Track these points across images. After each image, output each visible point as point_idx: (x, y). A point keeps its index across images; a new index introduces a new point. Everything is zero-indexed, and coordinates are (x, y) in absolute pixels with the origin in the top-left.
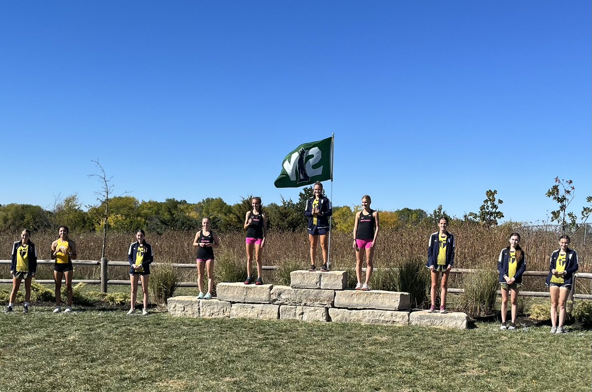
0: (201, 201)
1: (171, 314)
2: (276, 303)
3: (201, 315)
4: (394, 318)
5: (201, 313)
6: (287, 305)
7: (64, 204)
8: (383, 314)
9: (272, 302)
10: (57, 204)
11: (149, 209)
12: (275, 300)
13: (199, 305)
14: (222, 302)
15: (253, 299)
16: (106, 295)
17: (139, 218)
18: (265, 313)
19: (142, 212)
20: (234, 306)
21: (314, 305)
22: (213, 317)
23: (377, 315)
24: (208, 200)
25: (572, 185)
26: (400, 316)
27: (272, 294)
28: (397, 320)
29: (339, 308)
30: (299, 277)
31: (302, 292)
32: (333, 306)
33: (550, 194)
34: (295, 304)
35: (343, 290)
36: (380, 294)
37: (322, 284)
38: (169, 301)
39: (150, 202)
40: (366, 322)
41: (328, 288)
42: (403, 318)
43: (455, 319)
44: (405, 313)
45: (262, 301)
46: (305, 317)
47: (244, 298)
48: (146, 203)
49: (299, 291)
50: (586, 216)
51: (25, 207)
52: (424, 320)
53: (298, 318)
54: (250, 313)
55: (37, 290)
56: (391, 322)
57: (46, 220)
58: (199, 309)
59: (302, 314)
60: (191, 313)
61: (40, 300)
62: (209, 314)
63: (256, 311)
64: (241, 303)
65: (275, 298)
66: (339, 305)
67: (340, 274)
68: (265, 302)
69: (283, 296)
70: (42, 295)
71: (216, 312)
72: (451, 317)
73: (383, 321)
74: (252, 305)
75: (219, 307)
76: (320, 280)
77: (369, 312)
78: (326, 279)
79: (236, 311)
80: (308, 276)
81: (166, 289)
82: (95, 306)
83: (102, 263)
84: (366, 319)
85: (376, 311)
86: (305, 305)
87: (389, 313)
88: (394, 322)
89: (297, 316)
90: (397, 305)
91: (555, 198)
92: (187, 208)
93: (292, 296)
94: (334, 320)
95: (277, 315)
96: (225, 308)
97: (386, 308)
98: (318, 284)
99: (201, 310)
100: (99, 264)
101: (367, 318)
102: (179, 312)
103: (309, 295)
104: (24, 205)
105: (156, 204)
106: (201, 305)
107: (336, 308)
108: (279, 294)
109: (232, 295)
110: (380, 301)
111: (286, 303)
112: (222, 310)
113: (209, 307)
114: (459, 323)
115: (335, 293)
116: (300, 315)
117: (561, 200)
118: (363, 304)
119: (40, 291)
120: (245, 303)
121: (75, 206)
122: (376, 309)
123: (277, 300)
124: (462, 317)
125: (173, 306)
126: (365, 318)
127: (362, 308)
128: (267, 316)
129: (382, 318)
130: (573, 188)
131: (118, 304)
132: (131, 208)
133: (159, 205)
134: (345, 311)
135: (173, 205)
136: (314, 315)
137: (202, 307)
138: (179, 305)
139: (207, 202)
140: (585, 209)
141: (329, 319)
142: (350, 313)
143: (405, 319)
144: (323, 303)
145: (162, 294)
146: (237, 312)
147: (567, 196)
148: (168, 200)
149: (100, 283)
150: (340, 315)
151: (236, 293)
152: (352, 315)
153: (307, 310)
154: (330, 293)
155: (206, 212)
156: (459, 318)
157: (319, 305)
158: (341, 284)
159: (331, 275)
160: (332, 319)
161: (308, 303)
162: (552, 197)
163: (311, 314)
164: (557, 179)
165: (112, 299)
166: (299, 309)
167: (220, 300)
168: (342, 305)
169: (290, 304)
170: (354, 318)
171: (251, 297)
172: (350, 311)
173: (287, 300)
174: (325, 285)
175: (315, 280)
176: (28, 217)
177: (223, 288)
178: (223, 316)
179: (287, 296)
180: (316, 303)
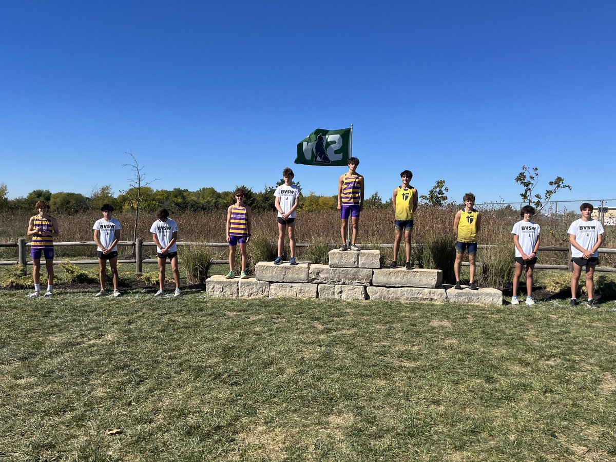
0: (199, 190)
1: (210, 295)
2: (314, 282)
3: (240, 295)
4: (432, 295)
5: (240, 293)
6: (325, 283)
7: (100, 192)
8: (421, 292)
9: (310, 281)
10: (94, 192)
11: (162, 195)
12: (314, 279)
13: (237, 286)
14: (261, 282)
15: (292, 278)
16: (141, 275)
17: (154, 202)
18: (304, 292)
19: (156, 198)
20: (273, 286)
21: (352, 283)
22: (252, 297)
23: (415, 293)
24: (204, 189)
25: (537, 172)
26: (438, 293)
27: (311, 273)
28: (435, 297)
29: (377, 286)
30: (337, 257)
31: (340, 271)
32: (371, 285)
33: (518, 179)
34: (334, 283)
35: (380, 268)
36: (417, 272)
37: (360, 263)
38: (208, 282)
39: (162, 191)
40: (404, 299)
41: (366, 266)
42: (441, 296)
43: (491, 296)
44: (443, 290)
45: (301, 280)
46: (344, 296)
47: (282, 277)
48: (159, 192)
49: (337, 271)
50: (549, 197)
51: (70, 195)
52: (462, 297)
53: (337, 297)
54: (289, 292)
55: (72, 272)
56: (429, 300)
57: (86, 204)
58: (238, 289)
59: (341, 292)
60: (229, 293)
61: (75, 281)
62: (247, 294)
63: (295, 290)
64: (279, 282)
65: (314, 277)
66: (378, 283)
67: (377, 253)
68: (304, 282)
69: (322, 276)
70: (78, 277)
71: (255, 292)
72: (487, 294)
73: (422, 299)
74: (290, 284)
75: (258, 287)
76: (358, 260)
77: (408, 290)
78: (364, 258)
79: (275, 290)
80: (346, 255)
81: (201, 268)
82: (131, 286)
83: (137, 243)
84: (405, 297)
85: (414, 288)
86: (344, 283)
87: (426, 290)
88: (432, 299)
89: (336, 294)
90: (434, 282)
91: (522, 183)
92: (189, 195)
93: (331, 275)
94: (372, 298)
95: (316, 294)
96: (264, 288)
97: (423, 285)
98: (356, 263)
99: (240, 291)
100: (134, 244)
101: (406, 295)
102: (218, 293)
103: (348, 274)
104: (68, 193)
105: (166, 192)
106: (240, 285)
107: (374, 286)
108: (318, 274)
109: (271, 275)
110: (417, 278)
111: (325, 282)
112: (261, 290)
113: (248, 287)
114: (495, 300)
115: (373, 272)
116: (338, 293)
117: (527, 185)
118: (400, 283)
119: (75, 274)
120: (283, 282)
121: (108, 193)
122: (413, 287)
123: (316, 279)
124: (498, 294)
125: (212, 287)
126: (403, 295)
127: (400, 286)
128: (306, 295)
129: (421, 296)
130: (537, 175)
131: (154, 283)
132: (148, 195)
133: (169, 193)
134: (383, 289)
135: (179, 193)
136: (351, 293)
137: (241, 287)
138: (217, 286)
139: (203, 190)
140: (548, 192)
141: (367, 297)
142: (388, 291)
143: (443, 296)
144: (361, 282)
145: (197, 273)
146: (275, 292)
147: (533, 181)
148: (175, 189)
149: (136, 262)
150: (379, 293)
151: (274, 273)
152: (390, 293)
153: (346, 288)
154: (369, 271)
155: (202, 197)
156: (495, 294)
157: (357, 284)
158: (379, 262)
159: (369, 254)
160: (371, 297)
161: (347, 282)
162: (519, 182)
163: (349, 292)
164: (524, 168)
165: (148, 279)
166: (337, 288)
167: (259, 280)
168: (380, 283)
169: (328, 283)
170: (392, 296)
171: (290, 276)
172: (388, 289)
173: (326, 279)
174: (363, 263)
175: (353, 259)
176: (73, 202)
177: (262, 268)
178: (262, 296)
179: (326, 275)
180: (354, 281)
